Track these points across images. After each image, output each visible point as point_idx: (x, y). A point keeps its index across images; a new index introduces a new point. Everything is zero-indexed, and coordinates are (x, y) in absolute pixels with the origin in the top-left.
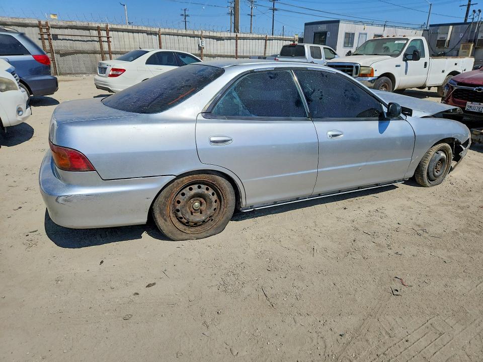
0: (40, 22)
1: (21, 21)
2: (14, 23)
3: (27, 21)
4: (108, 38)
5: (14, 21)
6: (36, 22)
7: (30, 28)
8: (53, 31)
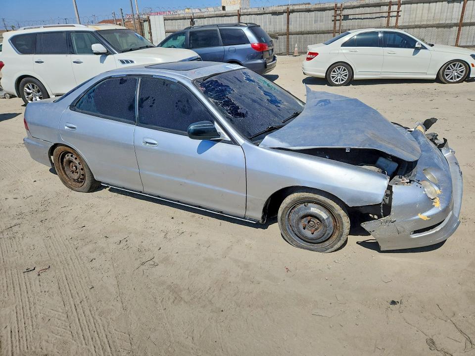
0: (336, 5)
1: (322, 6)
2: (317, 8)
3: (326, 6)
4: (398, 12)
5: (317, 6)
6: (333, 5)
7: (327, 11)
8: (346, 12)
